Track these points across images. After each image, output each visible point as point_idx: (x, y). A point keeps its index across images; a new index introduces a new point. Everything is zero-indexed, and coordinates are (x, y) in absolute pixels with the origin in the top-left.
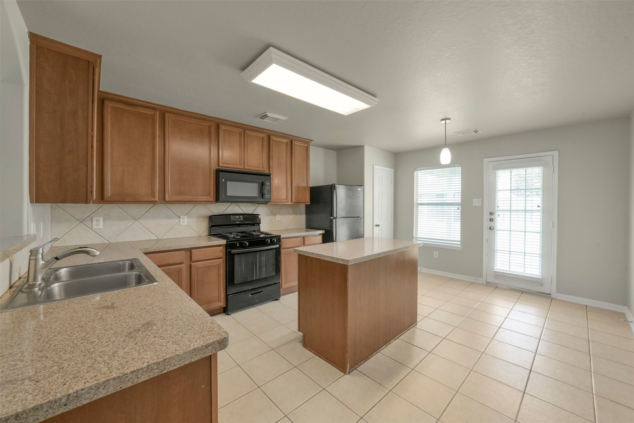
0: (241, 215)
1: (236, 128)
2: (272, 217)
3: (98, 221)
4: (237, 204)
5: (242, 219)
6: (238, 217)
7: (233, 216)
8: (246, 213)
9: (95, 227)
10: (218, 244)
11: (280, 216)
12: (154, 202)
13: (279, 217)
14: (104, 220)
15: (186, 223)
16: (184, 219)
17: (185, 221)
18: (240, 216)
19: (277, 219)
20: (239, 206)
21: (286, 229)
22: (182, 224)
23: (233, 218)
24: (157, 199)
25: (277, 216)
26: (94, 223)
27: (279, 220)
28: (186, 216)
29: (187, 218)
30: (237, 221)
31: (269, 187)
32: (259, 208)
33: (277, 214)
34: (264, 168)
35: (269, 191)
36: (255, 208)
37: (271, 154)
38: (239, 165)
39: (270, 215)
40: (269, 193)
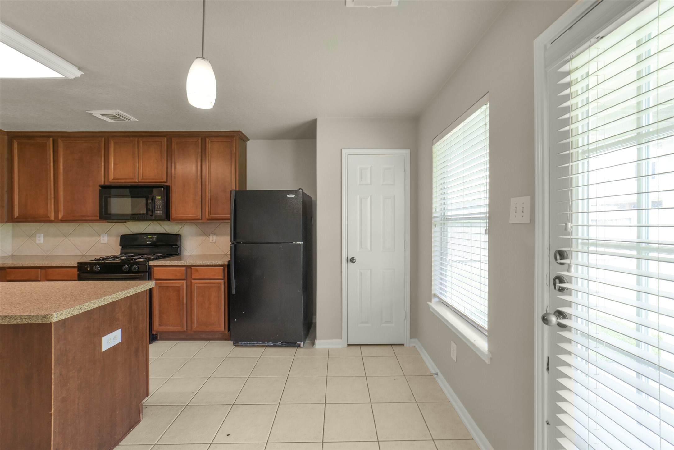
1: (128, 139)
2: (204, 238)
3: (39, 237)
4: (159, 222)
5: (154, 239)
6: (150, 237)
7: (145, 236)
8: (170, 232)
9: (37, 242)
10: (70, 265)
11: (215, 237)
12: (51, 221)
13: (212, 239)
14: (44, 236)
15: (106, 241)
16: (103, 237)
17: (104, 239)
18: (154, 236)
19: (211, 241)
20: (161, 225)
22: (102, 242)
23: (145, 238)
24: (52, 218)
25: (211, 237)
26: (37, 238)
27: (214, 241)
28: (106, 234)
29: (107, 236)
30: (149, 241)
31: (160, 202)
32: (186, 226)
33: (211, 234)
34: (163, 179)
35: (160, 206)
36: (180, 227)
37: (173, 160)
38: (132, 179)
39: (201, 235)
40: (159, 208)
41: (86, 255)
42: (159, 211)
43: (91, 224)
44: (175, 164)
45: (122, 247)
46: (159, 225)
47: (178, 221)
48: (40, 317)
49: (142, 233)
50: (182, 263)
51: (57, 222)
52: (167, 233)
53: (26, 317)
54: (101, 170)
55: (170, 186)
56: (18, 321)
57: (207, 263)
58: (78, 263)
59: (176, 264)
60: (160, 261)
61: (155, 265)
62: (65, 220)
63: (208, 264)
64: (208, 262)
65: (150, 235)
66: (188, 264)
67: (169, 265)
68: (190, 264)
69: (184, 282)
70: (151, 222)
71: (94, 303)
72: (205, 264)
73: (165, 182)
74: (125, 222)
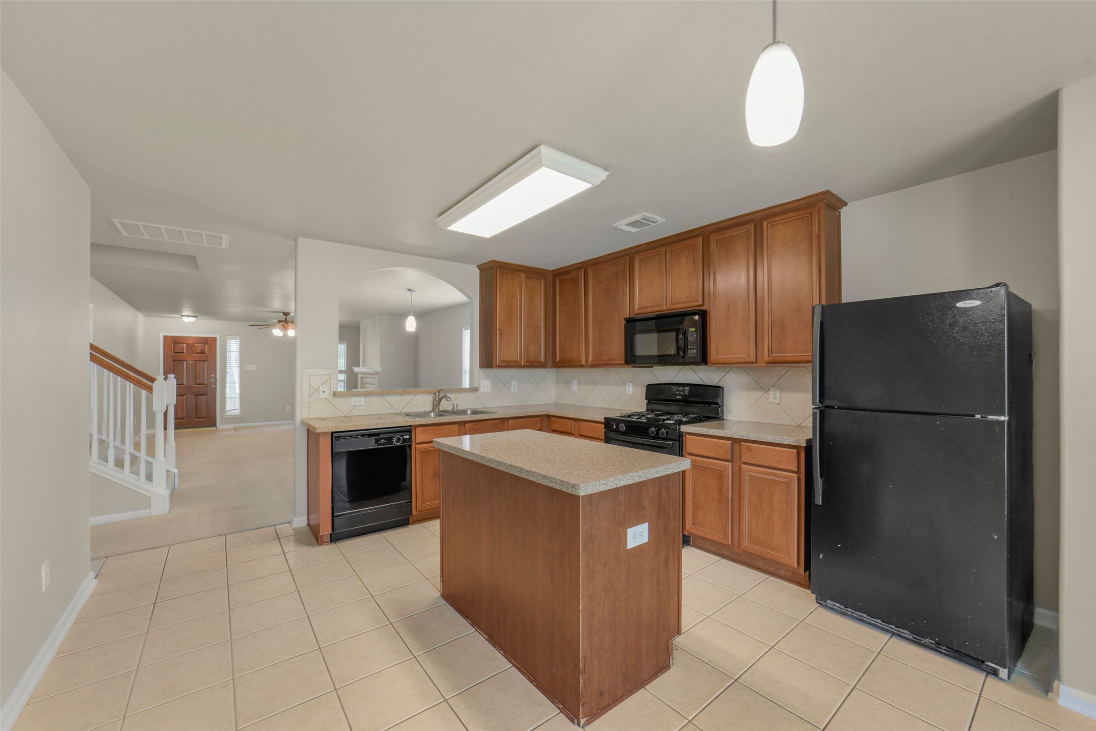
0: (688, 386)
1: (654, 250)
2: (760, 394)
4: (692, 366)
5: (686, 392)
6: (681, 388)
7: (675, 387)
8: (707, 383)
9: (573, 390)
10: (598, 420)
11: (778, 394)
12: (582, 366)
13: (774, 396)
14: (578, 383)
15: (631, 393)
16: (629, 386)
17: (630, 389)
18: (685, 388)
19: (772, 400)
20: (695, 371)
21: (799, 426)
22: (627, 393)
23: (675, 390)
24: (584, 363)
25: (771, 393)
26: (573, 385)
27: (778, 401)
28: (632, 383)
29: (633, 386)
30: (679, 395)
31: (695, 336)
32: (730, 374)
33: (771, 388)
34: (697, 301)
35: (694, 342)
36: (722, 374)
37: (712, 269)
38: (659, 306)
39: (754, 389)
40: (693, 346)
41: (613, 409)
42: (693, 349)
43: (617, 369)
44: (715, 274)
45: (648, 402)
46: (692, 371)
47: (718, 365)
48: (570, 486)
49: (672, 382)
50: (725, 433)
51: (587, 367)
52: (703, 384)
53: (559, 482)
54: (626, 300)
55: (708, 311)
56: (553, 484)
57: (767, 437)
58: (605, 418)
59: (717, 434)
60: (694, 426)
61: (688, 431)
62: (593, 366)
63: (769, 440)
64: (769, 436)
65: (681, 386)
66: (735, 437)
67: (707, 434)
68: (738, 437)
69: (728, 465)
70: (682, 367)
71: (620, 480)
72: (764, 440)
73: (700, 306)
74: (652, 367)
